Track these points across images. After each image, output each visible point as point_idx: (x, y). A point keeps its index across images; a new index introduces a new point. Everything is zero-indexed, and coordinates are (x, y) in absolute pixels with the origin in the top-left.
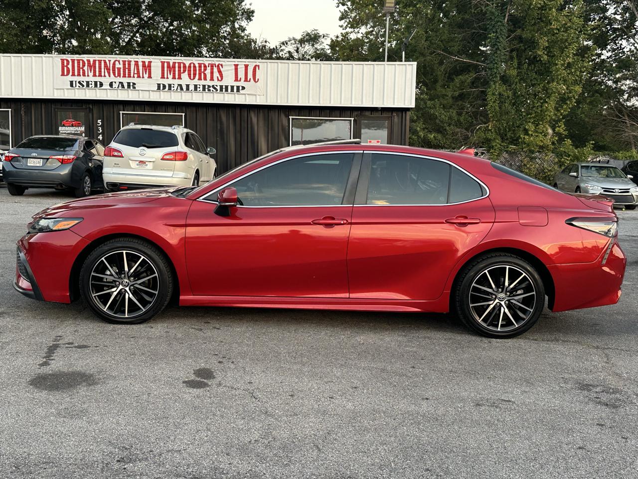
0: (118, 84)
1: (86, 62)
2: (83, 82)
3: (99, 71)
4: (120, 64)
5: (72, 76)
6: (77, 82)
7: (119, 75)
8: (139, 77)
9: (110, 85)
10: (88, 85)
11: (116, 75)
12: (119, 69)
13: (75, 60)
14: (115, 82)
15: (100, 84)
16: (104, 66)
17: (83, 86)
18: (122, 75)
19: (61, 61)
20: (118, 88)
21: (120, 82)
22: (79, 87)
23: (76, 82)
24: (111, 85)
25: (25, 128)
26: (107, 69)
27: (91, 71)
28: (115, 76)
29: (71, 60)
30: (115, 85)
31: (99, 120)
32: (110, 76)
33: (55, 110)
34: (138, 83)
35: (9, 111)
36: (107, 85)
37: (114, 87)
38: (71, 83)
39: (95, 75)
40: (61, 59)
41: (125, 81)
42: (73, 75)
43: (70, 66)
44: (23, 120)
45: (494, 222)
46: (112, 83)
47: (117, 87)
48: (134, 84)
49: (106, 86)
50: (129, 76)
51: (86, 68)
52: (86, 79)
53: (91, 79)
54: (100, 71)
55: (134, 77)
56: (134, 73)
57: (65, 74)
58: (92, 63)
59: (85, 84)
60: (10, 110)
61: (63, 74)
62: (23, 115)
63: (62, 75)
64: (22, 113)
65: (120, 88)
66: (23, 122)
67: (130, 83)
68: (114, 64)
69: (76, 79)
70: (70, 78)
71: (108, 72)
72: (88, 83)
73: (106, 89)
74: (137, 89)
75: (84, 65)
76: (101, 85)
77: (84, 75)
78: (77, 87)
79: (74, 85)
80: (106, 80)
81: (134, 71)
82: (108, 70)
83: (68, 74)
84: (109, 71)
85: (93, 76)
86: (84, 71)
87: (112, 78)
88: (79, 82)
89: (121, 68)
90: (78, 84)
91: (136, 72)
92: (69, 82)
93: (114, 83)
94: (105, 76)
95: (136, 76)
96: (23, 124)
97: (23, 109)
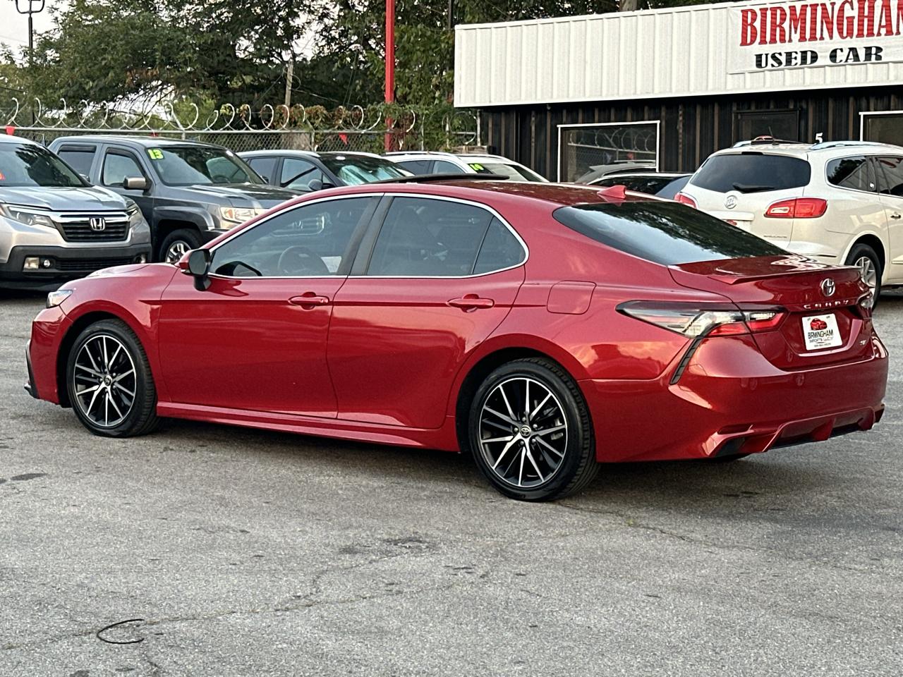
0: (846, 51)
1: (788, 12)
2: (780, 54)
3: (811, 29)
4: (852, 9)
5: (760, 43)
6: (769, 57)
7: (850, 34)
8: (889, 33)
9: (831, 57)
10: (789, 62)
11: (845, 34)
12: (851, 19)
13: (767, 9)
14: (842, 50)
15: (812, 57)
16: (823, 17)
17: (780, 63)
18: (855, 32)
19: (741, 14)
20: (846, 61)
21: (851, 49)
22: (773, 65)
23: (767, 55)
24: (833, 56)
25: (683, 156)
26: (827, 23)
27: (796, 28)
28: (842, 37)
29: (761, 9)
30: (841, 56)
31: (818, 135)
32: (831, 37)
33: (736, 117)
34: (886, 47)
35: (656, 124)
36: (825, 57)
37: (838, 60)
38: (759, 57)
39: (802, 39)
40: (742, 11)
41: (861, 44)
42: (763, 42)
43: (757, 24)
44: (680, 141)
45: (512, 306)
46: (835, 51)
47: (844, 59)
48: (879, 49)
49: (824, 59)
50: (871, 34)
51: (786, 25)
52: (787, 47)
53: (796, 46)
54: (813, 29)
55: (879, 34)
56: (880, 26)
57: (749, 41)
58: (798, 12)
59: (783, 59)
60: (658, 122)
61: (744, 43)
62: (681, 131)
63: (742, 44)
64: (680, 126)
65: (850, 62)
66: (680, 146)
67: (870, 48)
68: (842, 10)
69: (769, 49)
70: (757, 48)
71: (828, 29)
72: (789, 55)
73: (824, 66)
74: (884, 59)
75: (783, 20)
76: (815, 57)
77: (783, 40)
78: (769, 67)
79: (764, 64)
80: (823, 48)
81: (881, 21)
82: (829, 23)
83: (752, 42)
84: (830, 25)
85: (800, 41)
86: (783, 30)
87: (837, 43)
88: (774, 57)
89: (854, 17)
90: (771, 61)
91: (884, 23)
92: (755, 57)
93: (839, 51)
94: (822, 38)
95: (883, 31)
96: (680, 151)
97: (681, 118)
